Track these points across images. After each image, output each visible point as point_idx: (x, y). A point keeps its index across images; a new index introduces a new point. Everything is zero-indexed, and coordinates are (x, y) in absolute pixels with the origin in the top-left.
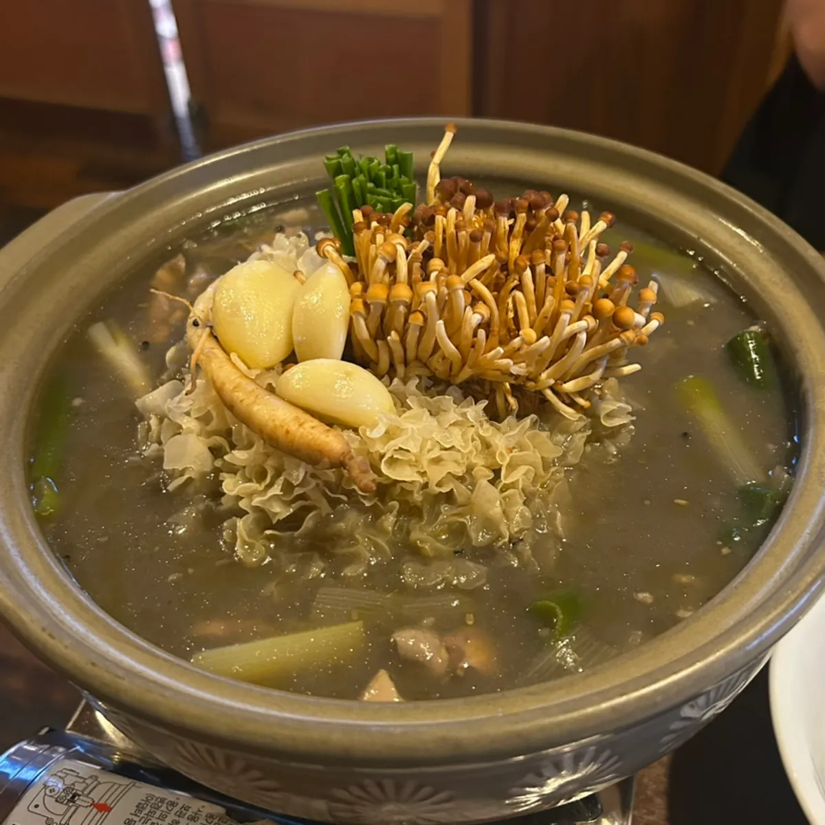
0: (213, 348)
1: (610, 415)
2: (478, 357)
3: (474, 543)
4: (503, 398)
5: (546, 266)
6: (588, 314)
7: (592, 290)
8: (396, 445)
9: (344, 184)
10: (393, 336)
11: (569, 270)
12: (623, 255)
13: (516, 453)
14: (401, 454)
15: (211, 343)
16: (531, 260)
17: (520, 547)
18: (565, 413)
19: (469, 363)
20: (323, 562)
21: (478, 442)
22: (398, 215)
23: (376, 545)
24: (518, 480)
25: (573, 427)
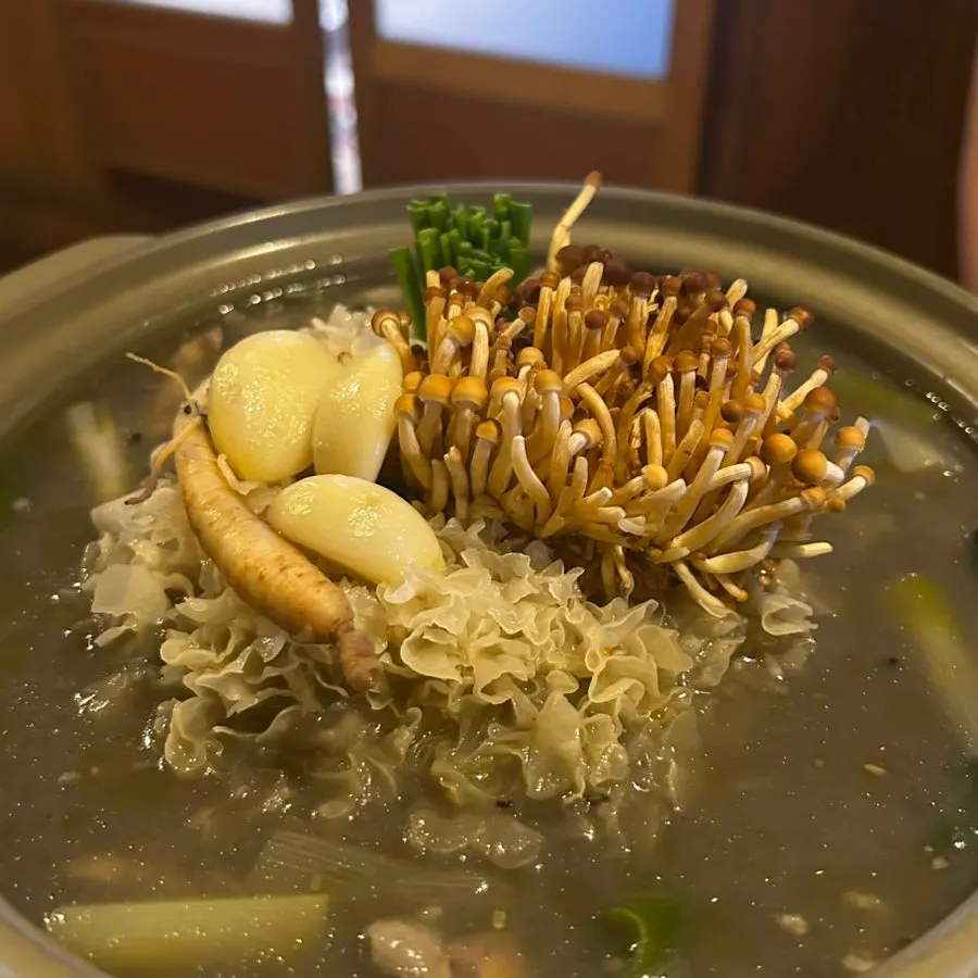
0: (197, 445)
1: (778, 617)
2: (575, 500)
3: (528, 794)
4: (613, 569)
5: (698, 377)
6: (754, 454)
7: (764, 418)
8: (429, 620)
9: (429, 240)
10: (453, 454)
11: (732, 386)
12: (820, 376)
13: (618, 656)
14: (436, 636)
15: (198, 439)
16: (674, 365)
17: (603, 809)
18: (705, 603)
19: (561, 507)
20: (290, 788)
21: (562, 632)
22: (491, 285)
23: (376, 775)
24: (614, 700)
25: (716, 628)
